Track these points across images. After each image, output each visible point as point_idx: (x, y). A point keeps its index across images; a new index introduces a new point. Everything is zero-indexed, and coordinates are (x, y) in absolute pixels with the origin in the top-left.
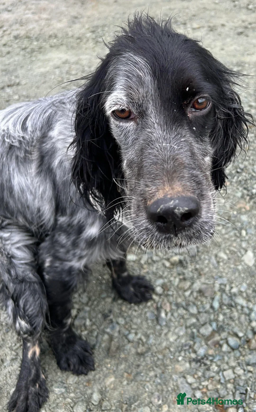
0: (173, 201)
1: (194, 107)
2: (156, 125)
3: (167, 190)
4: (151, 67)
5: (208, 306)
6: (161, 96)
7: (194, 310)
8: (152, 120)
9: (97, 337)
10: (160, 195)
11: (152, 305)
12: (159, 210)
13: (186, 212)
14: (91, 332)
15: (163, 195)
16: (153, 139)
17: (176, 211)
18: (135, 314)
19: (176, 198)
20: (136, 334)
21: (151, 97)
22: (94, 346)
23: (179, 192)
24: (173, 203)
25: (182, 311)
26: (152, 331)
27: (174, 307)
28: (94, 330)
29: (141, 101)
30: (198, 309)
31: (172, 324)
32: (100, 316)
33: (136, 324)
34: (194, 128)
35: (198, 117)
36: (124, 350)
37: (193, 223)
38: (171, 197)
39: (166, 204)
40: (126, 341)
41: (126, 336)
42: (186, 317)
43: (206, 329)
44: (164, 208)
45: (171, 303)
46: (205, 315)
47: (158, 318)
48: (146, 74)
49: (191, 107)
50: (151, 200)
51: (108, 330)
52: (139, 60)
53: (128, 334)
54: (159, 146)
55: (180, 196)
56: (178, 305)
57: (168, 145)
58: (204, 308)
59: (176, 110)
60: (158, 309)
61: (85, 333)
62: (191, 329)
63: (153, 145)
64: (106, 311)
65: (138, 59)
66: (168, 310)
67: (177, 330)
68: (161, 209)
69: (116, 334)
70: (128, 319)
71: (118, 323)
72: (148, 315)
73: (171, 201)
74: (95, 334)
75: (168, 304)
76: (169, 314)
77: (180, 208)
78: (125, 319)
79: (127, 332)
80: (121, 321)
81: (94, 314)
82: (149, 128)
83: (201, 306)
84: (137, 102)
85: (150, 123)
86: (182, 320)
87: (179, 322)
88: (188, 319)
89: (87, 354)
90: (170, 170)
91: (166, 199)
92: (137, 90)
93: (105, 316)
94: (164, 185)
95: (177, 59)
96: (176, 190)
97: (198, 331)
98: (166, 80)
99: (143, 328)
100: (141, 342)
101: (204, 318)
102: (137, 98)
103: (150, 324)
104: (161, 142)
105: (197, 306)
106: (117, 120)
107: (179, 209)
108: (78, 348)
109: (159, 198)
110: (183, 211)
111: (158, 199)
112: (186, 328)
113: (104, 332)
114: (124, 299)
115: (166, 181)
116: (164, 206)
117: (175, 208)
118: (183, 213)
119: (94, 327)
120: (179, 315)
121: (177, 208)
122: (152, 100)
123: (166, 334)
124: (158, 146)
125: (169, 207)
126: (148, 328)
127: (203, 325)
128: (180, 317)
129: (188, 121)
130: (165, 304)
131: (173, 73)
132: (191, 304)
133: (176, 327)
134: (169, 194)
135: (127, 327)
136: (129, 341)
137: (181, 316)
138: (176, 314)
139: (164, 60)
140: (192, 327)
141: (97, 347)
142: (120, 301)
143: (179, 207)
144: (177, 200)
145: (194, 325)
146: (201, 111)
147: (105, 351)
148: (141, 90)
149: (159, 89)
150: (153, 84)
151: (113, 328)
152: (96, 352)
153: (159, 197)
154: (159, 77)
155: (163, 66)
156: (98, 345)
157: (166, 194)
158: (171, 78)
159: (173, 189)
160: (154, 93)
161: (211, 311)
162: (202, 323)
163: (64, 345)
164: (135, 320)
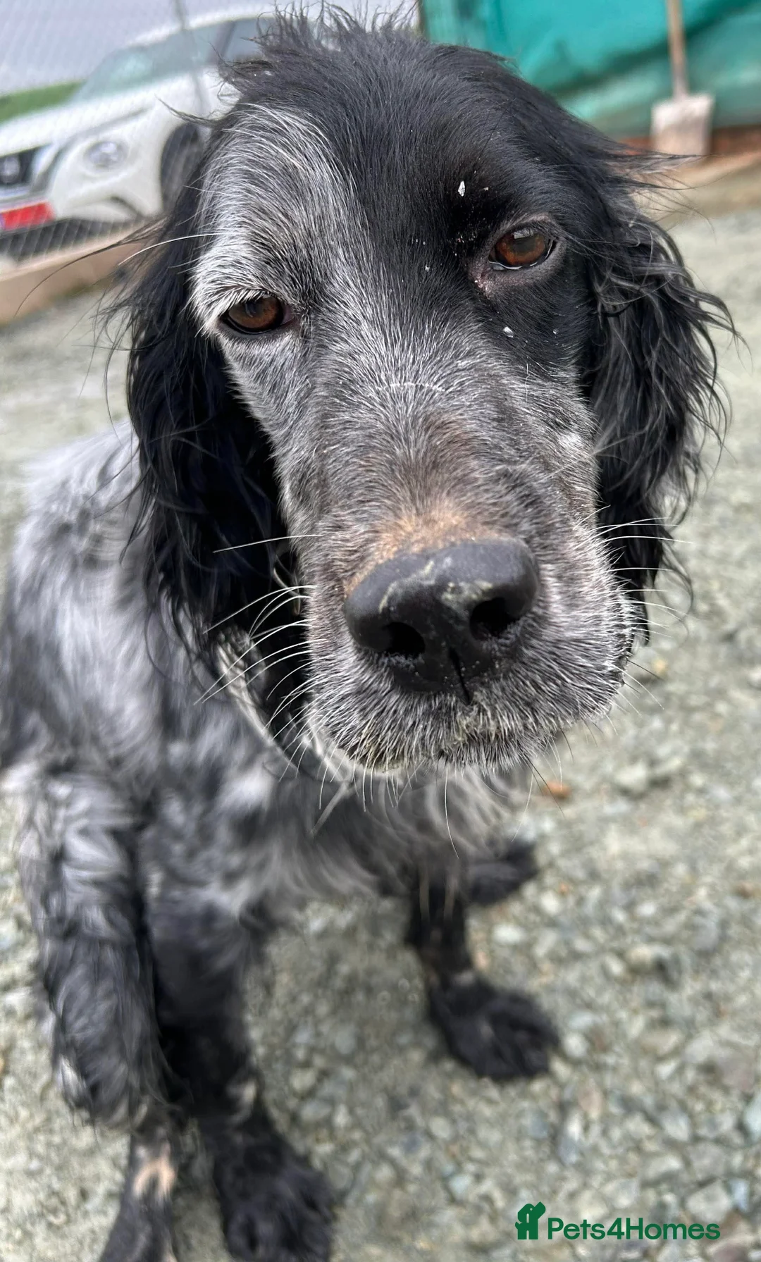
0: (431, 563)
1: (498, 256)
2: (365, 326)
3: (409, 529)
4: (331, 137)
5: (727, 1123)
6: (373, 226)
7: (678, 1128)
8: (350, 313)
9: (357, 1167)
10: (383, 552)
11: (546, 1093)
12: (384, 603)
13: (486, 599)
14: (344, 1148)
15: (395, 549)
16: (358, 372)
17: (448, 596)
18: (487, 1111)
19: (442, 551)
20: (478, 1178)
21: (340, 235)
22: (343, 1194)
23: (453, 530)
24: (432, 570)
25: (638, 1126)
26: (529, 1177)
27: (615, 1109)
28: (354, 1144)
29: (304, 252)
30: (694, 1124)
31: (599, 1165)
32: (380, 1102)
33: (483, 1145)
34: (507, 330)
35: (517, 290)
36: (430, 1225)
37: (522, 641)
38: (424, 550)
39: (407, 576)
40: (442, 1195)
41: (445, 1180)
42: (651, 1147)
43: (710, 1199)
44: (400, 591)
45: (606, 1094)
46: (714, 1150)
47: (555, 1137)
48: (315, 159)
49: (490, 258)
50: (353, 574)
51: (395, 1152)
52: (287, 119)
53: (453, 1175)
54: (378, 393)
55: (459, 543)
56: (629, 1105)
57: (410, 384)
58: (713, 1125)
59: (431, 267)
60: (564, 1108)
61: (325, 1149)
62: (660, 1194)
63: (355, 393)
64: (402, 1090)
65: (283, 117)
66: (595, 1114)
67: (610, 1188)
68: (390, 599)
69: (416, 1170)
70: (463, 1126)
71: (430, 1136)
72: (528, 1121)
73: (426, 563)
74: (354, 1156)
75: (596, 1097)
76: (596, 1130)
77: (462, 584)
78: (453, 1122)
79: (449, 1168)
80: (440, 1128)
81: (362, 1094)
82: (342, 339)
83: (703, 1118)
84: (288, 255)
85: (342, 321)
86: (633, 1158)
87: (623, 1160)
88: (655, 1155)
89: (312, 1216)
90: (418, 463)
91: (404, 558)
92: (286, 216)
93: (396, 1106)
94: (397, 516)
95: (418, 96)
96: (442, 524)
97: (682, 1203)
98: (385, 169)
99: (505, 1163)
100: (486, 1207)
101: (706, 1162)
102: (288, 244)
103: (529, 1153)
104: (383, 378)
105: (691, 1116)
106: (240, 340)
107: (455, 590)
108: (287, 1190)
109: (381, 561)
110: (474, 597)
111: (377, 566)
112: (646, 1184)
113: (382, 1157)
114: (463, 1061)
115: (405, 501)
116: (401, 586)
117: (441, 587)
118: (475, 601)
119: (357, 1135)
120: (628, 1137)
121: (451, 585)
122: (345, 244)
123: (572, 1196)
124: (373, 394)
125: (421, 586)
126: (521, 1166)
127: (702, 1184)
128: (631, 1144)
129: (481, 304)
130: (587, 1094)
131: (408, 143)
132: (674, 1105)
133: (609, 1177)
134: (417, 541)
135: (455, 1149)
136: (453, 1200)
137: (633, 1140)
138: (616, 1134)
139: (372, 105)
140: (664, 1187)
141: (350, 1201)
142: (449, 1065)
143: (456, 582)
144: (447, 556)
145: (669, 1178)
146: (529, 272)
147: (372, 1219)
148: (298, 214)
149: (364, 202)
150: (340, 190)
151: (411, 1147)
152: (343, 1214)
153: (382, 558)
154: (359, 163)
155: (370, 126)
156: (355, 1193)
157: (403, 542)
158: (404, 160)
159: (429, 522)
160: (348, 219)
161: (737, 1139)
162: (700, 1177)
163: (239, 1173)
164: (484, 1133)
